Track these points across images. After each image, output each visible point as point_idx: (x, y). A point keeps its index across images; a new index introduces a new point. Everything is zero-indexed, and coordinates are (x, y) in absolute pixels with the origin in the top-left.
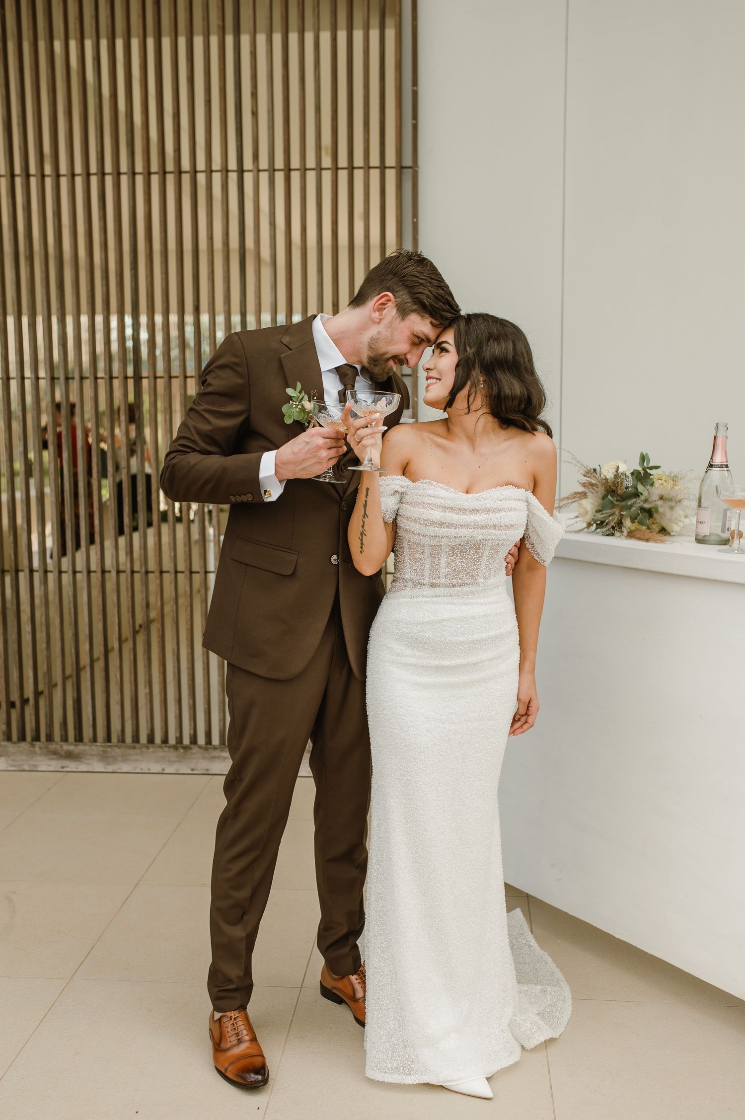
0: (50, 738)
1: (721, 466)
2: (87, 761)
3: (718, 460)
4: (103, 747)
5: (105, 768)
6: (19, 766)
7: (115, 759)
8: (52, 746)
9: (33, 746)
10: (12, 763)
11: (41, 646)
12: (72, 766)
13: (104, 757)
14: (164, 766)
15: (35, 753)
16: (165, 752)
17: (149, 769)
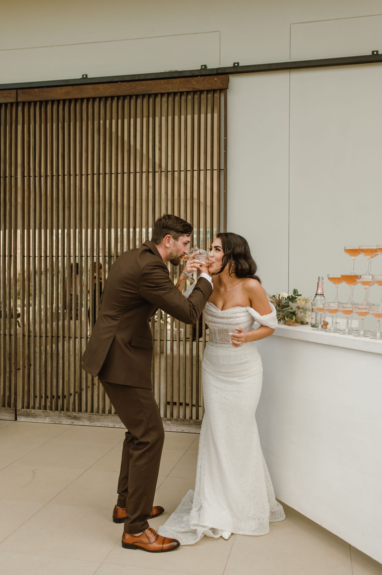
0: (68, 410)
1: (320, 295)
2: (83, 421)
3: (320, 292)
4: (90, 414)
5: (90, 424)
6: (54, 421)
7: (94, 420)
8: (69, 413)
9: (60, 413)
10: (52, 420)
11: (66, 369)
12: (76, 422)
13: (90, 419)
14: (115, 424)
15: (61, 416)
16: (115, 418)
17: (108, 425)
